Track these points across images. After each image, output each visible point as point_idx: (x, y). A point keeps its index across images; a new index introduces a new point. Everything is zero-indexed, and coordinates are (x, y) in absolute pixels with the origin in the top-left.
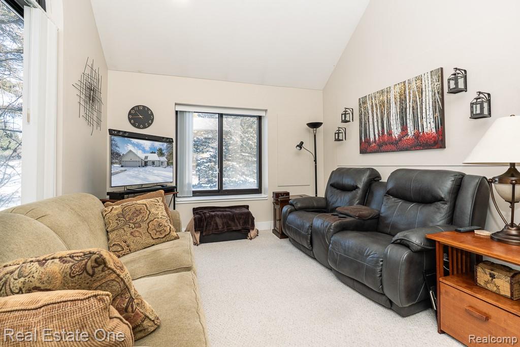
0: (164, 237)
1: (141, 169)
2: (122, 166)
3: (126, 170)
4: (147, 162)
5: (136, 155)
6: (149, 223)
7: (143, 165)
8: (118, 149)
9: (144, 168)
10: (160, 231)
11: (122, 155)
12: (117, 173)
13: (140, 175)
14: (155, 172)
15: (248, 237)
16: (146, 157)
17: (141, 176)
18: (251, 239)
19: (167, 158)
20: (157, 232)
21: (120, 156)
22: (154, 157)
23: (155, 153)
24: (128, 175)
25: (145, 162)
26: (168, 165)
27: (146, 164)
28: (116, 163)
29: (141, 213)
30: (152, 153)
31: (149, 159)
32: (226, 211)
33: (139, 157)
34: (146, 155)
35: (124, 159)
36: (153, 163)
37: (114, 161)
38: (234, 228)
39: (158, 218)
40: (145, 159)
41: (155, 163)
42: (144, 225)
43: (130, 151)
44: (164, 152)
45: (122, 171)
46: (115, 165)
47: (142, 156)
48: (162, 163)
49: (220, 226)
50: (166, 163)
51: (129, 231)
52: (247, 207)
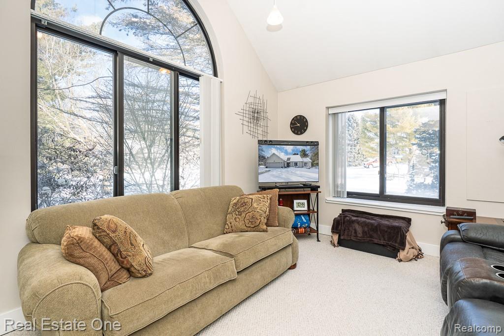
0: (254, 227)
1: (284, 170)
2: (267, 167)
3: (269, 171)
4: (290, 163)
5: (279, 157)
6: (247, 213)
7: (286, 166)
8: (263, 153)
9: (286, 169)
10: (252, 222)
11: (266, 157)
12: (262, 173)
13: (282, 175)
14: (298, 172)
15: (397, 257)
16: (289, 159)
17: (284, 176)
18: (400, 261)
19: (311, 159)
20: (250, 222)
21: (265, 158)
22: (298, 158)
23: (298, 154)
24: (273, 176)
25: (287, 163)
26: (313, 165)
27: (288, 165)
28: (262, 164)
29: (246, 205)
30: (295, 154)
31: (291, 160)
32: (372, 219)
33: (281, 159)
34: (289, 157)
35: (268, 162)
36: (296, 164)
37: (260, 163)
38: (376, 241)
39: (255, 211)
40: (287, 160)
41: (298, 164)
42: (243, 215)
43: (274, 154)
44: (307, 153)
45: (266, 171)
46: (261, 166)
47: (284, 157)
48: (306, 164)
49: (359, 234)
50: (310, 165)
51: (235, 216)
52: (408, 221)
